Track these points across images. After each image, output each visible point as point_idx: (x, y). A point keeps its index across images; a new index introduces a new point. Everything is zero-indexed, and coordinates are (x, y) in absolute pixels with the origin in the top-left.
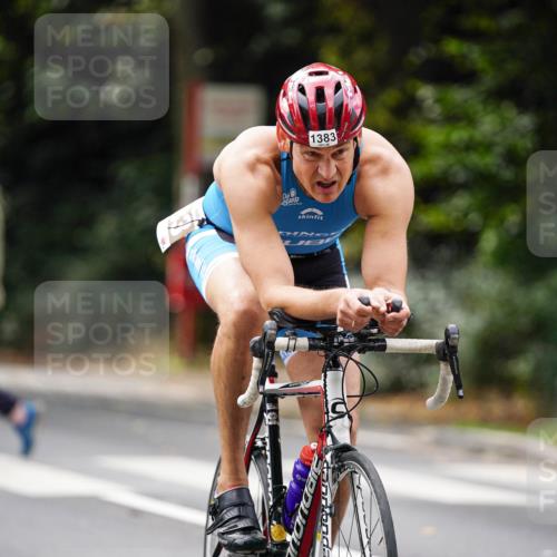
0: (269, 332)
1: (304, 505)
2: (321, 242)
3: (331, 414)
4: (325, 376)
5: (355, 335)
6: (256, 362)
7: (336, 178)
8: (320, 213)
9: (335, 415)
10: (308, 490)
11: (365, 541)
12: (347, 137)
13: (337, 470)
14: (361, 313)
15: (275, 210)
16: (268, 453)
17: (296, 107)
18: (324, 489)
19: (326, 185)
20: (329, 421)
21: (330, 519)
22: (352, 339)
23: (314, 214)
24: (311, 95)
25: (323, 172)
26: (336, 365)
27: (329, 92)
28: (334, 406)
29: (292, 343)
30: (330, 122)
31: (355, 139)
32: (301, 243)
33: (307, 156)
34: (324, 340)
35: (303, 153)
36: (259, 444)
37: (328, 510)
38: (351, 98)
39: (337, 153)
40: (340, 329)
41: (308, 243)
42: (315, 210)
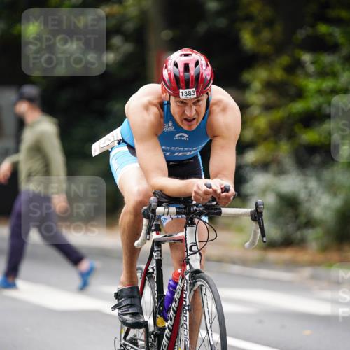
0: (153, 204)
1: (174, 305)
2: (188, 153)
3: (189, 252)
4: (186, 230)
5: (203, 206)
6: (145, 221)
7: (196, 116)
8: (187, 136)
9: (191, 253)
10: (177, 297)
11: (209, 326)
12: (202, 92)
13: (192, 285)
14: (206, 193)
15: (159, 134)
16: (155, 276)
17: (172, 75)
18: (185, 296)
19: (189, 120)
20: (188, 256)
21: (188, 313)
22: (202, 209)
23: (183, 136)
24: (181, 68)
25: (188, 113)
26: (192, 224)
27: (192, 66)
28: (191, 247)
29: (167, 210)
30: (192, 84)
31: (207, 94)
32: (176, 154)
33: (179, 104)
34: (185, 208)
35: (176, 102)
36: (151, 270)
37: (187, 308)
38: (205, 70)
39: (196, 102)
40: (194, 202)
41: (181, 154)
42: (184, 134)
